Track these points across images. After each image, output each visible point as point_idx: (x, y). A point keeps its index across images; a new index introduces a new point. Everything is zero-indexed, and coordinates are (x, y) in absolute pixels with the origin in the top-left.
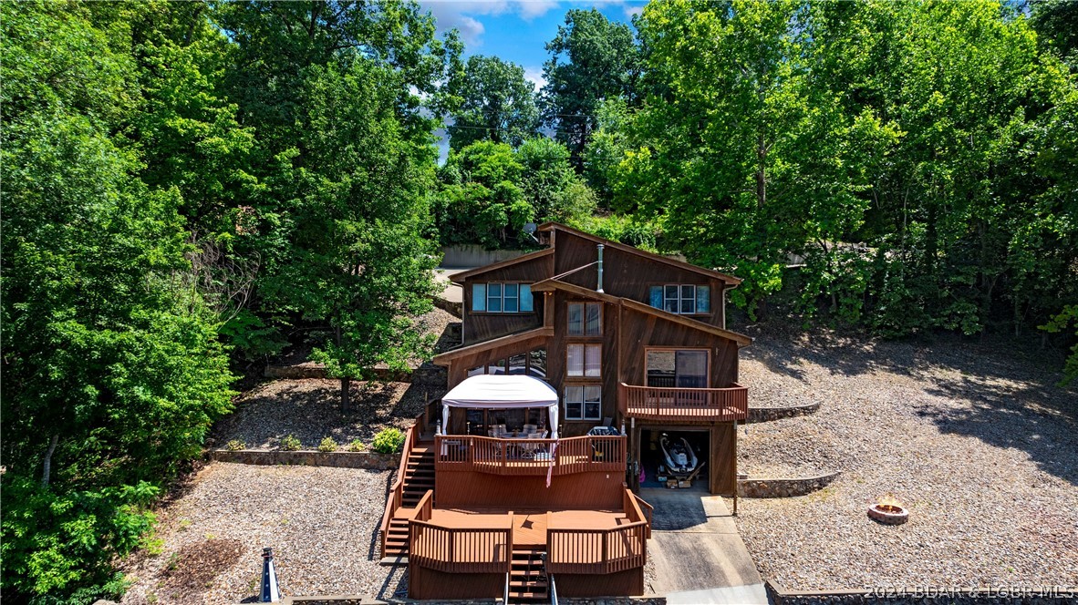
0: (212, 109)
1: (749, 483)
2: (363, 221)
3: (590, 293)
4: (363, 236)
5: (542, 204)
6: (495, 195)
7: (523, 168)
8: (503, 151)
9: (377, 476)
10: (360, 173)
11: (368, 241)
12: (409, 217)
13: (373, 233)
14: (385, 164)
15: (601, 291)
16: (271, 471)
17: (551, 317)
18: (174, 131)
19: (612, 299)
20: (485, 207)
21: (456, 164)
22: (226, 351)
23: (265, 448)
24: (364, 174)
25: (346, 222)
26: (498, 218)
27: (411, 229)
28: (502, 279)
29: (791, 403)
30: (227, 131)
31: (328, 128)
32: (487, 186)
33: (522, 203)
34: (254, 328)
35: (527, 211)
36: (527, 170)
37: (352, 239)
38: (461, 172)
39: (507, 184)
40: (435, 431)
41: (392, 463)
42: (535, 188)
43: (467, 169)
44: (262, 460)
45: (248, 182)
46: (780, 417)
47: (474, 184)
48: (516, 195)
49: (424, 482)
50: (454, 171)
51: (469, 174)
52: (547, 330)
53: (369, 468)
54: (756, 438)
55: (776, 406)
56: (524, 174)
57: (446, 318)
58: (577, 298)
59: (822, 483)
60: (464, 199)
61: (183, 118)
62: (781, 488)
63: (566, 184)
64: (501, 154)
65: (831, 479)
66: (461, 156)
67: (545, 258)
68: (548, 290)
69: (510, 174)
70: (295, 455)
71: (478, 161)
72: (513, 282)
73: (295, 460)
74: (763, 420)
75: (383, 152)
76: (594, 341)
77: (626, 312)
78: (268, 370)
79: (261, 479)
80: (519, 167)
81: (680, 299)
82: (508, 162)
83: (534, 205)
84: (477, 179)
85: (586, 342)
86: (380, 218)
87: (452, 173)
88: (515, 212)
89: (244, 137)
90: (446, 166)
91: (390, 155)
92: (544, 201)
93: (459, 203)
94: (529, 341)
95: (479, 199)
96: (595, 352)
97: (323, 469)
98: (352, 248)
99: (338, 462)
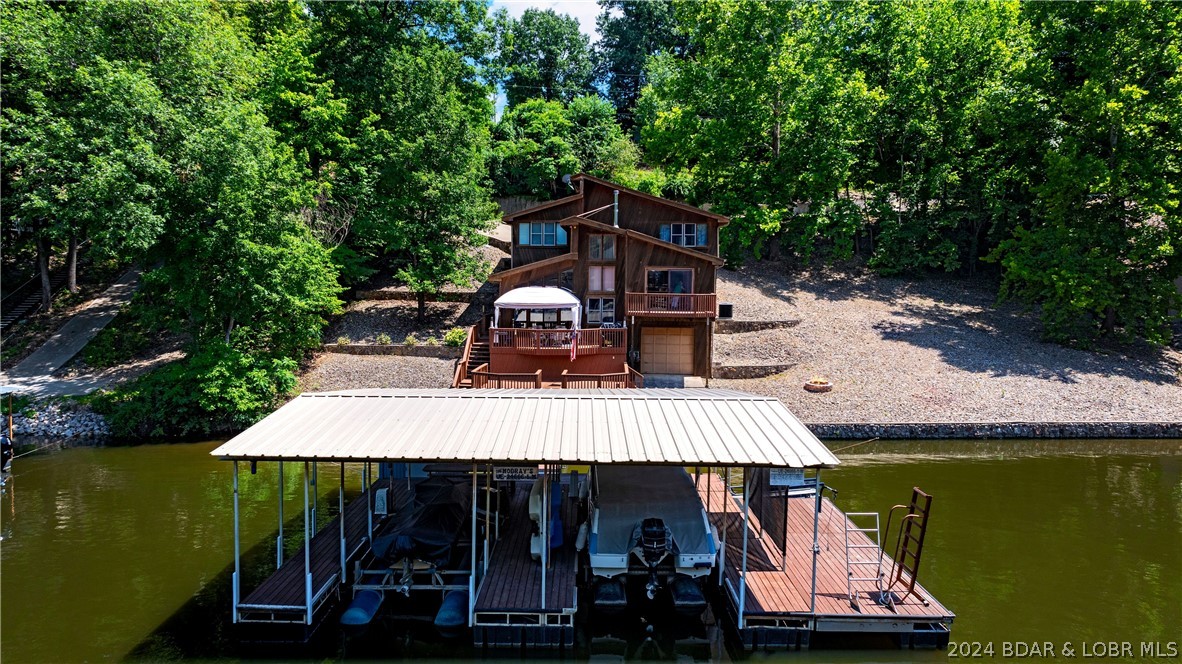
0: (311, 84)
1: (722, 368)
2: (433, 173)
3: (606, 227)
4: (434, 185)
5: (589, 157)
6: (545, 150)
7: (572, 124)
8: (554, 109)
9: (448, 362)
10: (431, 136)
11: (438, 188)
12: (469, 169)
13: (441, 182)
14: (449, 127)
15: (617, 226)
16: (371, 358)
17: (576, 245)
18: (285, 103)
19: (623, 231)
20: (536, 161)
21: (511, 121)
22: (337, 269)
23: (362, 343)
24: (434, 136)
25: (420, 173)
26: (547, 171)
27: (469, 179)
28: (542, 219)
29: (774, 319)
30: (326, 102)
31: (405, 100)
32: (537, 141)
33: (570, 157)
34: (350, 257)
35: (575, 164)
36: (575, 127)
37: (426, 187)
38: (515, 129)
39: (557, 140)
40: (489, 326)
41: (458, 354)
42: (582, 143)
43: (521, 126)
44: (363, 352)
45: (342, 142)
46: (762, 329)
47: (525, 140)
48: (565, 150)
49: (483, 359)
50: (509, 127)
51: (521, 130)
52: (573, 255)
53: (441, 357)
54: (738, 342)
55: (761, 320)
56: (573, 130)
57: (500, 255)
58: (597, 231)
59: (778, 370)
60: (517, 153)
61: (293, 91)
62: (746, 371)
63: (611, 139)
64: (550, 112)
65: (787, 367)
66: (515, 113)
67: (576, 202)
68: (574, 225)
69: (559, 130)
70: (387, 348)
71: (530, 118)
72: (551, 221)
73: (386, 351)
74: (748, 331)
75: (448, 118)
76: (609, 264)
77: (631, 241)
78: (359, 294)
79: (365, 363)
80: (568, 123)
81: (684, 235)
82: (558, 119)
83: (582, 159)
84: (530, 136)
85: (604, 264)
86: (447, 171)
87: (506, 130)
88: (564, 166)
89: (340, 107)
90: (501, 123)
91: (453, 120)
92: (591, 155)
93: (512, 158)
94: (560, 263)
95: (532, 154)
96: (610, 273)
97: (408, 358)
98: (425, 194)
99: (419, 353)
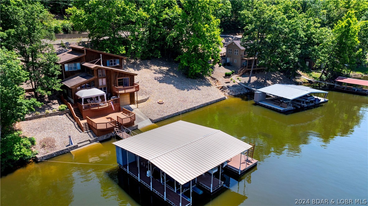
1: (137, 101)
17: (96, 74)
28: (72, 62)
41: (65, 112)
49: (79, 115)
52: (96, 77)
53: (60, 115)
59: (148, 99)
62: (142, 101)
67: (83, 56)
68: (96, 69)
72: (75, 62)
73: (40, 117)
76: (104, 78)
77: (113, 72)
81: (113, 62)
94: (91, 80)
97: (48, 117)
99: (51, 115)
